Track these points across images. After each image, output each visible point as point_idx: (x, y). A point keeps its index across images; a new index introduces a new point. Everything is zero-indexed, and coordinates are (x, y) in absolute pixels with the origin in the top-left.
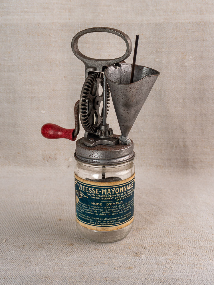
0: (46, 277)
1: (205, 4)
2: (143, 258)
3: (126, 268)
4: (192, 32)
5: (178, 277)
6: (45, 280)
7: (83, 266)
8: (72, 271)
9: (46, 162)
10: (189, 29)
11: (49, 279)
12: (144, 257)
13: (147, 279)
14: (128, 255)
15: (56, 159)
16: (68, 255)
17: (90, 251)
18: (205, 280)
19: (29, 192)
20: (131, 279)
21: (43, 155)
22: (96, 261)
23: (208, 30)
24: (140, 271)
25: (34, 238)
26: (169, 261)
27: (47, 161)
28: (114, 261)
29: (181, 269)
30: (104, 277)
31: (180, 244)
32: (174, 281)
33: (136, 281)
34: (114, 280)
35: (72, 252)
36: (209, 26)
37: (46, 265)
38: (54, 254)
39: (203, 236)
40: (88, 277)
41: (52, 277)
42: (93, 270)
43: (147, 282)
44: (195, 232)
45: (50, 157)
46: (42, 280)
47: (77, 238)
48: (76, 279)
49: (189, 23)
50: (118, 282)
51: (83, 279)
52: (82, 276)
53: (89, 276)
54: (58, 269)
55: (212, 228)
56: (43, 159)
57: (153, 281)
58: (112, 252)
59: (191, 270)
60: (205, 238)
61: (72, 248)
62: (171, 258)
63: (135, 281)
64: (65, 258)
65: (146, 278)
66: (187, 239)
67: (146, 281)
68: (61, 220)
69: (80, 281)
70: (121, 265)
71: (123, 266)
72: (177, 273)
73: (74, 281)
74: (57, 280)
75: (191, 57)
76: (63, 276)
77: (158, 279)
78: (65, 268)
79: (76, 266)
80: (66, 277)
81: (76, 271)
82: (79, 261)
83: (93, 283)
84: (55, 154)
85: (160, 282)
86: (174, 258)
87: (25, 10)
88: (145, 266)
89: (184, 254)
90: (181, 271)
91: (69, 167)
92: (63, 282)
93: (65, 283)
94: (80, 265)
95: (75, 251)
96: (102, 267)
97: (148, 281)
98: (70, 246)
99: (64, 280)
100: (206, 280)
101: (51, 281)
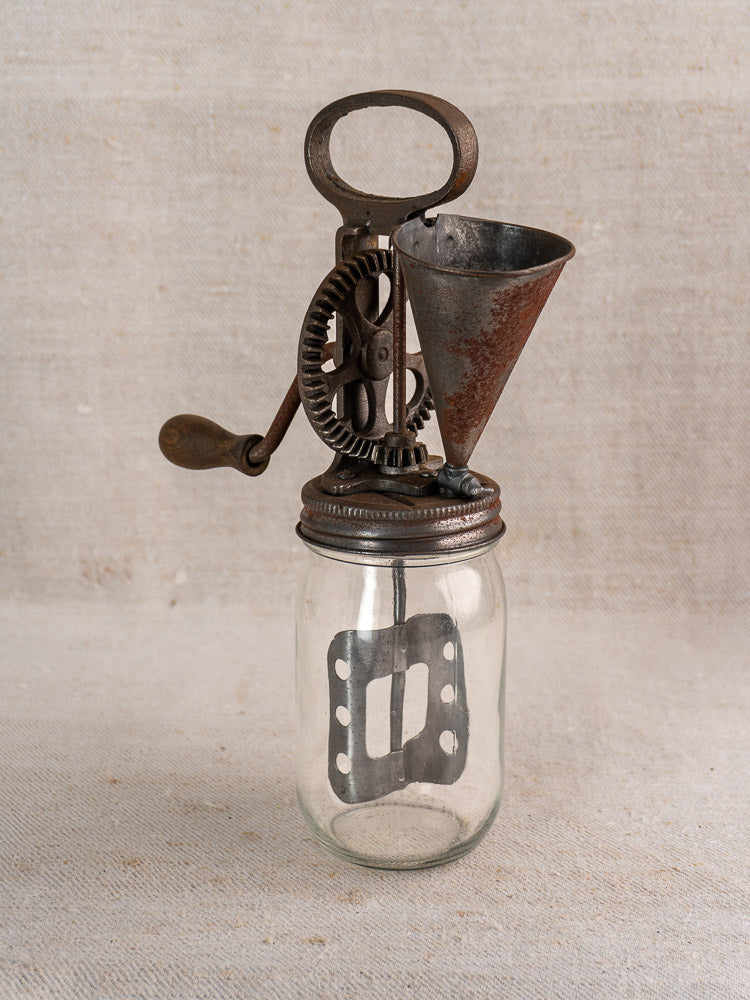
0: (26, 966)
1: (646, 39)
2: (368, 907)
3: (303, 941)
4: (601, 137)
5: (473, 970)
6: (20, 976)
7: (161, 932)
8: (118, 948)
9: (96, 586)
10: (592, 129)
11: (36, 970)
12: (375, 904)
13: (367, 973)
14: (321, 900)
15: (129, 576)
16: (116, 894)
17: (195, 884)
18: (561, 982)
19: (24, 686)
20: (310, 975)
21: (84, 561)
22: (206, 915)
23: (659, 131)
24: (349, 950)
25: (12, 840)
26: (457, 918)
27: (99, 581)
28: (267, 916)
29: (489, 945)
30: (222, 967)
31: (507, 863)
32: (455, 982)
33: (326, 981)
34: (253, 978)
35: (133, 886)
36: (659, 117)
37: (34, 928)
38: (68, 893)
39: (592, 840)
40: (170, 966)
41: (46, 965)
42: (191, 944)
43: (365, 985)
44: (571, 823)
45: (107, 569)
46: (10, 973)
47: (159, 843)
48: (127, 973)
49: (593, 107)
50: (265, 985)
51: (150, 973)
52: (148, 962)
53: (173, 965)
54: (73, 940)
55: (633, 812)
56: (85, 575)
57: (383, 981)
58: (269, 889)
59: (524, 948)
60: (599, 846)
61: (133, 874)
62: (465, 909)
63: (323, 980)
64: (103, 905)
65: (364, 971)
66: (535, 847)
67: (363, 981)
68: (115, 781)
69: (137, 981)
70: (289, 931)
71: (296, 934)
72: (473, 958)
73: (118, 980)
74: (60, 974)
75: (598, 226)
76: (83, 963)
77: (404, 975)
78: (98, 937)
79: (135, 932)
80: (93, 965)
81: (133, 949)
82: (150, 917)
83: (181, 987)
84: (127, 560)
85: (409, 986)
86: (474, 909)
87: (22, 54)
88: (372, 935)
89: (514, 897)
90: (489, 951)
91: (173, 603)
92: (82, 982)
93: (88, 985)
94: (151, 928)
95: (143, 884)
96: (223, 937)
97: (367, 983)
98: (129, 867)
99: (84, 974)
100: (567, 982)
101: (41, 977)
